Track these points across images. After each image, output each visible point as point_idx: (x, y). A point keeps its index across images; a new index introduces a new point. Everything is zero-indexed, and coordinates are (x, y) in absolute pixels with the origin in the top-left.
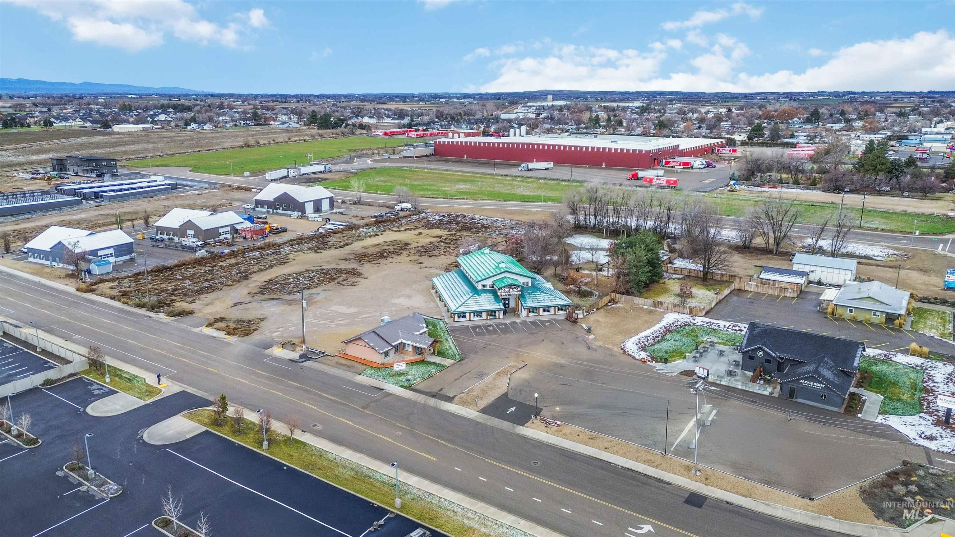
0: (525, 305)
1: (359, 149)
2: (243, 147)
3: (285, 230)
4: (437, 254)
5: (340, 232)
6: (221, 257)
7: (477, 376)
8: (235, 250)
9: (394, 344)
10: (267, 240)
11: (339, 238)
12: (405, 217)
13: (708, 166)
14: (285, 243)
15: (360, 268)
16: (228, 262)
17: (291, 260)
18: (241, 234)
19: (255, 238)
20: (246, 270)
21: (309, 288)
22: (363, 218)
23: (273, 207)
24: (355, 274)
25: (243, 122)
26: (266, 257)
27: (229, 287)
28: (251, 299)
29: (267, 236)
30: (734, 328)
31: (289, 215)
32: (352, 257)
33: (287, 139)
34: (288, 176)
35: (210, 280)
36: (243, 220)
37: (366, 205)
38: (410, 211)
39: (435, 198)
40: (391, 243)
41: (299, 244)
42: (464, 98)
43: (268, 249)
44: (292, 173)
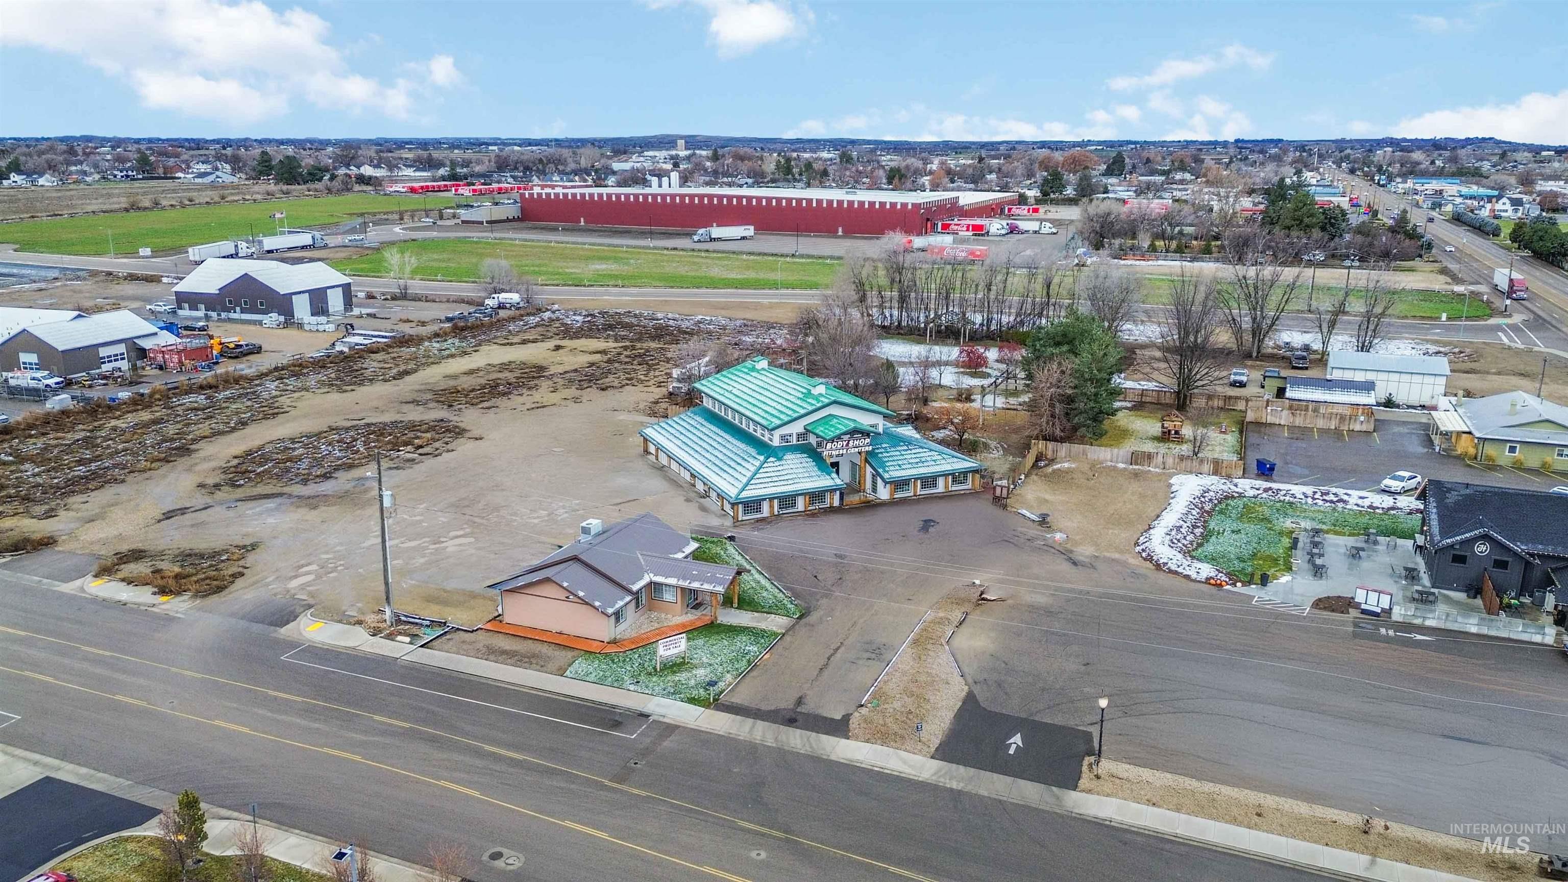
0: (886, 476)
1: (368, 213)
2: (127, 210)
3: (257, 350)
4: (616, 384)
5: (384, 350)
6: (110, 408)
7: (867, 655)
8: (146, 391)
9: (635, 588)
10: (220, 370)
11: (384, 361)
12: (513, 319)
13: (1011, 232)
14: (262, 376)
15: (456, 418)
16: (131, 419)
17: (288, 409)
18: (154, 359)
19: (189, 366)
20: (181, 434)
21: (351, 467)
22: (423, 324)
23: (219, 307)
24: (449, 431)
25: (119, 174)
26: (224, 405)
27: (146, 475)
28: (208, 500)
29: (217, 363)
30: (1325, 497)
31: (260, 323)
32: (429, 396)
33: (217, 199)
34: (237, 254)
35: (91, 461)
36: (155, 330)
37: (420, 300)
38: (518, 309)
39: (557, 285)
40: (505, 367)
41: (296, 375)
42: (530, 145)
43: (225, 389)
44: (245, 249)
